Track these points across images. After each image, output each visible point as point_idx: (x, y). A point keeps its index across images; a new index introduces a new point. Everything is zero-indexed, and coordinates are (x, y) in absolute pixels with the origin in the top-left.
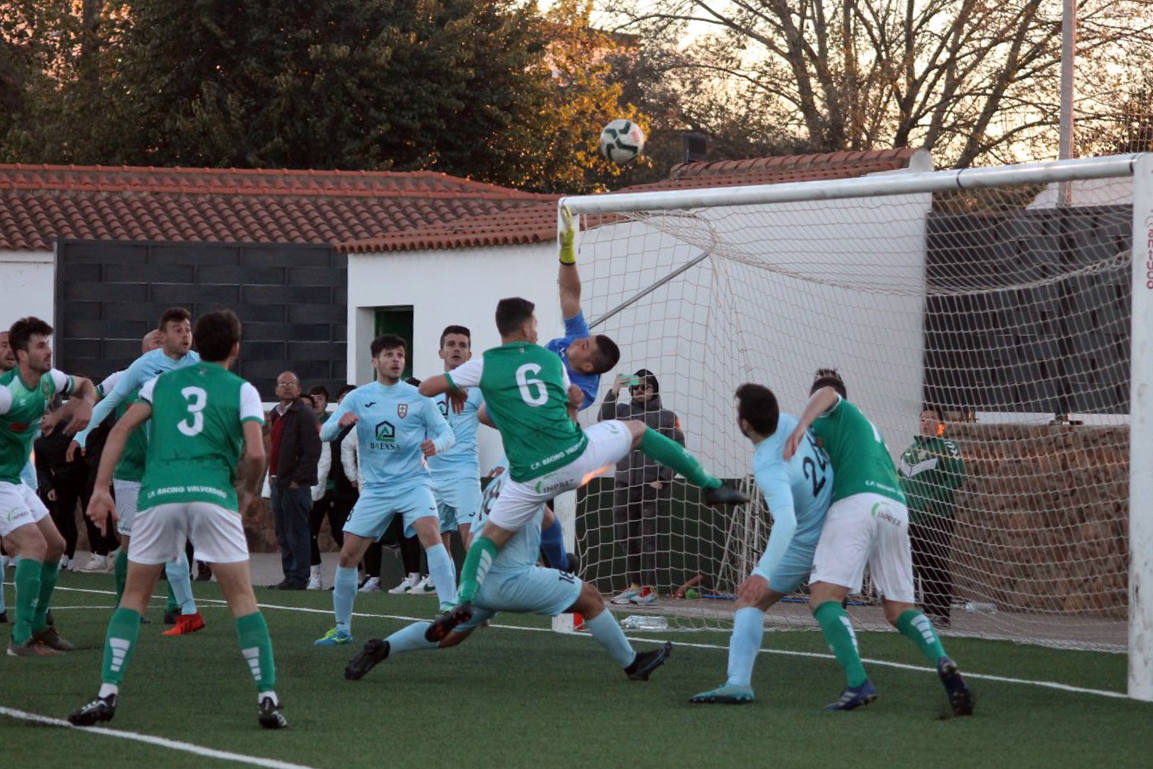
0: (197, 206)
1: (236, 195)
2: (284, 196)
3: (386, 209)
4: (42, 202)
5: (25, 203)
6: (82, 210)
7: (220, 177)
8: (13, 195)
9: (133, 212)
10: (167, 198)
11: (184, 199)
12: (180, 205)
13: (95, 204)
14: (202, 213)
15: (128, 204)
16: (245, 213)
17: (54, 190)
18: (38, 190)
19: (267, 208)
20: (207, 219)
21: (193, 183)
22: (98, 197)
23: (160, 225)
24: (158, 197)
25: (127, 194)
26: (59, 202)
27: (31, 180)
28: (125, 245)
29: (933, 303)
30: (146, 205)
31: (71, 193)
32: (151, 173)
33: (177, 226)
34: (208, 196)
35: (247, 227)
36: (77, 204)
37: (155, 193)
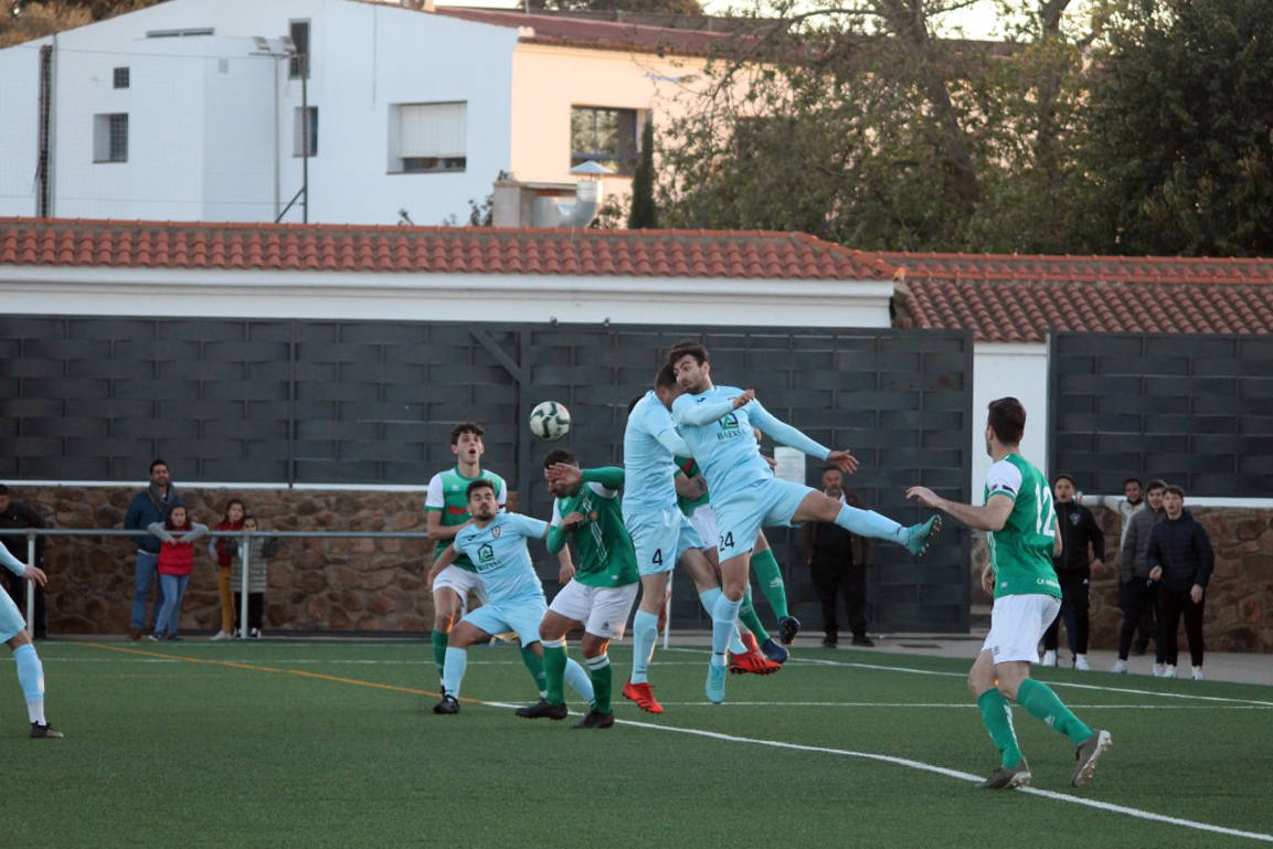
0: (1173, 296)
1: (1213, 285)
2: (1261, 285)
4: (1015, 293)
5: (998, 293)
6: (1055, 301)
7: (1192, 266)
8: (986, 285)
9: (1108, 303)
10: (1142, 289)
11: (1159, 289)
12: (1155, 297)
13: (1068, 295)
14: (1178, 303)
15: (1102, 294)
16: (1223, 303)
17: (1027, 280)
18: (1009, 280)
19: (1244, 297)
20: (1184, 310)
21: (1164, 273)
22: (1071, 288)
23: (1136, 316)
24: (1133, 287)
25: (1101, 284)
26: (1032, 292)
27: (999, 270)
28: (1118, 337)
30: (1121, 296)
31: (1044, 284)
32: (1121, 262)
33: (1153, 317)
34: (1183, 287)
35: (1225, 317)
36: (1051, 295)
37: (1128, 283)
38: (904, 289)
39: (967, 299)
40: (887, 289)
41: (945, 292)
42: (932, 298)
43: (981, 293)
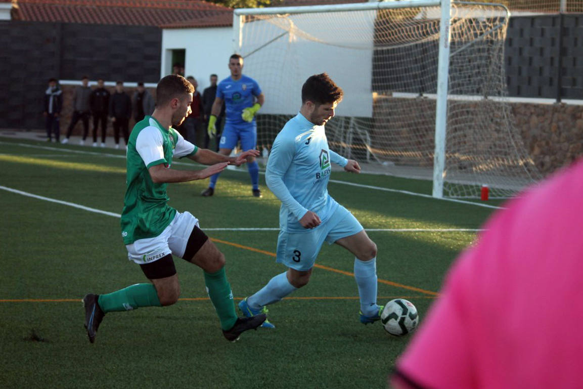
0: (113, 11)
3: (182, 14)
4: (57, 8)
5: (51, 8)
6: (71, 12)
9: (90, 13)
12: (107, 11)
13: (76, 10)
14: (115, 14)
15: (88, 9)
16: (130, 14)
19: (138, 12)
23: (99, 18)
25: (88, 6)
26: (63, 8)
28: (85, 25)
29: (376, 53)
30: (94, 10)
36: (69, 9)
37: (98, 6)
38: (16, 6)
39: (39, 10)
40: (9, 6)
41: (32, 7)
42: (27, 9)
43: (44, 8)
